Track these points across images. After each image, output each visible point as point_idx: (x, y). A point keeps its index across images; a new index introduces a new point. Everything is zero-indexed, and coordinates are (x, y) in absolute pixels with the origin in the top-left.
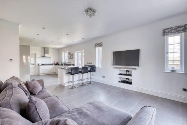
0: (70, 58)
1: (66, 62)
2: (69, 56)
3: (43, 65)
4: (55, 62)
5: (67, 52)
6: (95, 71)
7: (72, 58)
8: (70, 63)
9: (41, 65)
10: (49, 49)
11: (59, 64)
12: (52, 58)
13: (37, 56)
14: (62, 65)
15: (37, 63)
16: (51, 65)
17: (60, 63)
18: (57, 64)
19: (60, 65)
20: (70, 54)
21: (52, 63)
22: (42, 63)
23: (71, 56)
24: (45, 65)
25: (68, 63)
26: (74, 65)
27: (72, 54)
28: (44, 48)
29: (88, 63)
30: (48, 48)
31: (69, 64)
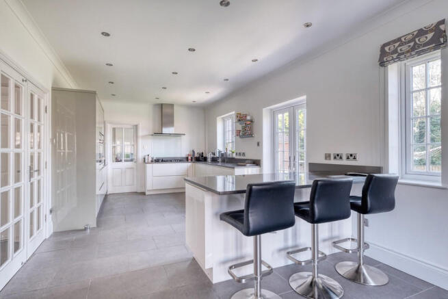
0: (241, 137)
1: (229, 152)
2: (240, 127)
3: (157, 161)
4: (193, 152)
5: (234, 113)
6: (389, 205)
7: (251, 135)
8: (244, 154)
9: (152, 161)
10: (175, 107)
11: (205, 159)
12: (183, 137)
13: (141, 133)
14: (214, 160)
15: (141, 156)
16: (180, 160)
17: (209, 156)
18: (201, 159)
19: (209, 160)
20: (241, 118)
21: (184, 155)
22: (156, 156)
23: (247, 128)
24: (163, 161)
25: (234, 156)
26: (257, 163)
27: (248, 118)
28: (162, 105)
29: (328, 156)
30: (172, 106)
31: (238, 157)
